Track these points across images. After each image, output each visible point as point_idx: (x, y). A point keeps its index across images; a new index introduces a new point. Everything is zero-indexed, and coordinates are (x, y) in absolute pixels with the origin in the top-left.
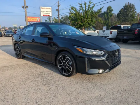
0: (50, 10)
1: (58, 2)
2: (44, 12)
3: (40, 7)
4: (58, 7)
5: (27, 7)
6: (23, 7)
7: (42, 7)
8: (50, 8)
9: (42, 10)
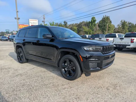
0: (37, 22)
1: (44, 15)
2: (32, 23)
3: (29, 20)
4: (44, 19)
5: (19, 19)
6: (16, 18)
7: (31, 19)
8: (37, 20)
9: (30, 21)
